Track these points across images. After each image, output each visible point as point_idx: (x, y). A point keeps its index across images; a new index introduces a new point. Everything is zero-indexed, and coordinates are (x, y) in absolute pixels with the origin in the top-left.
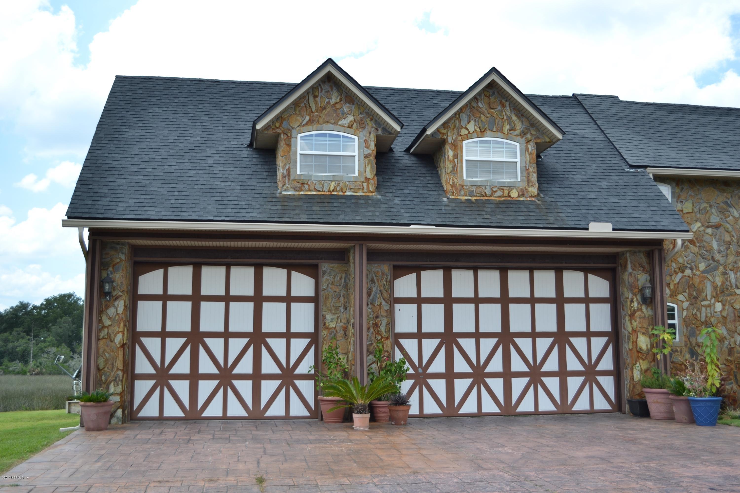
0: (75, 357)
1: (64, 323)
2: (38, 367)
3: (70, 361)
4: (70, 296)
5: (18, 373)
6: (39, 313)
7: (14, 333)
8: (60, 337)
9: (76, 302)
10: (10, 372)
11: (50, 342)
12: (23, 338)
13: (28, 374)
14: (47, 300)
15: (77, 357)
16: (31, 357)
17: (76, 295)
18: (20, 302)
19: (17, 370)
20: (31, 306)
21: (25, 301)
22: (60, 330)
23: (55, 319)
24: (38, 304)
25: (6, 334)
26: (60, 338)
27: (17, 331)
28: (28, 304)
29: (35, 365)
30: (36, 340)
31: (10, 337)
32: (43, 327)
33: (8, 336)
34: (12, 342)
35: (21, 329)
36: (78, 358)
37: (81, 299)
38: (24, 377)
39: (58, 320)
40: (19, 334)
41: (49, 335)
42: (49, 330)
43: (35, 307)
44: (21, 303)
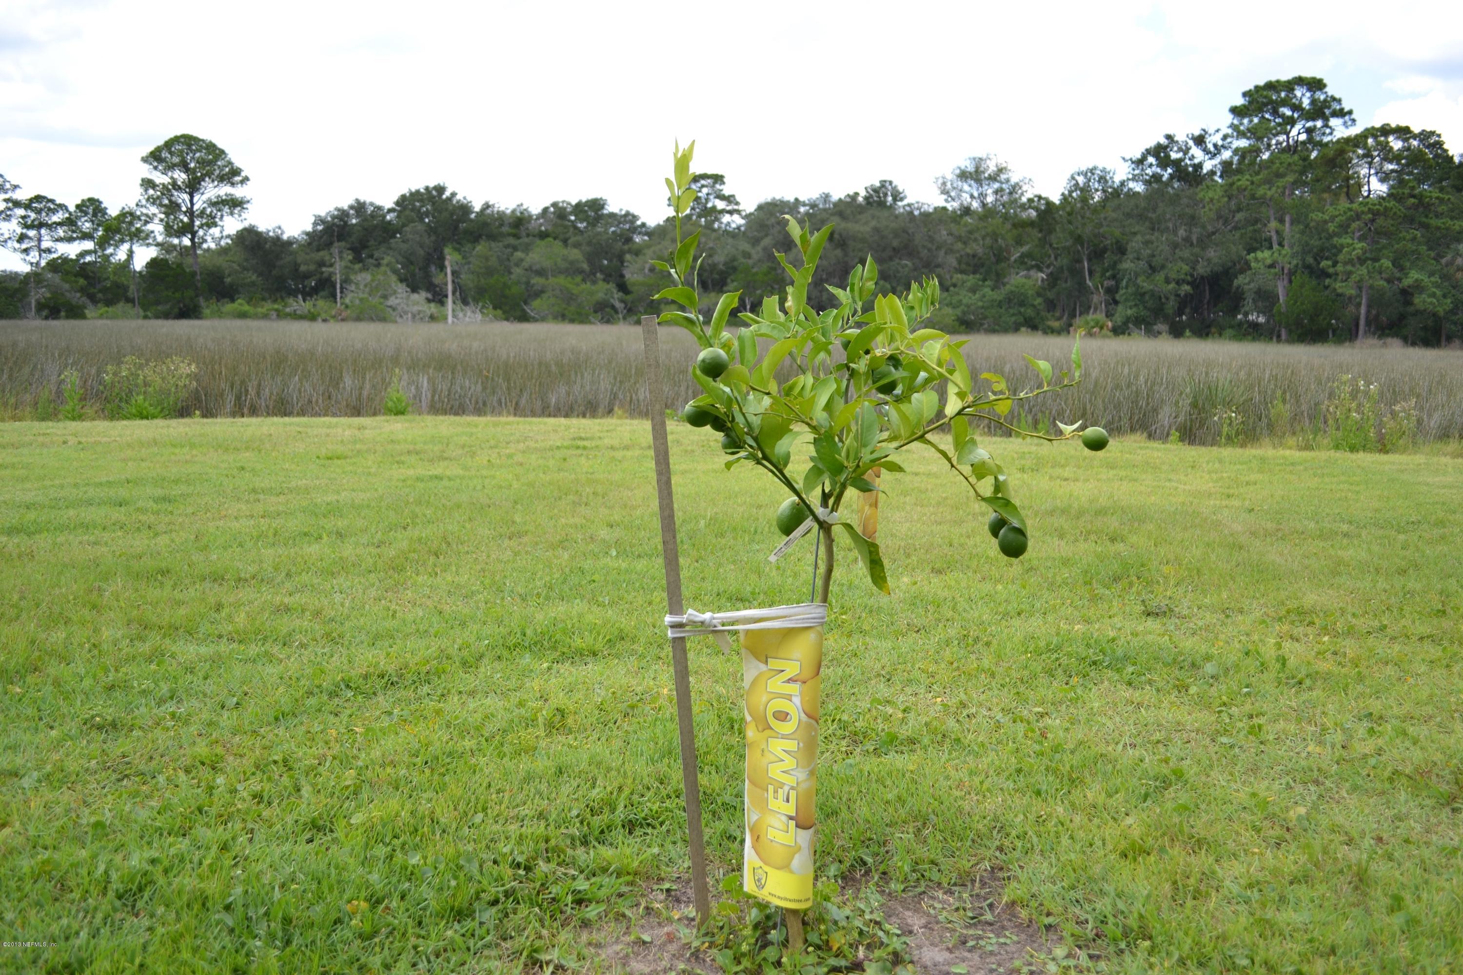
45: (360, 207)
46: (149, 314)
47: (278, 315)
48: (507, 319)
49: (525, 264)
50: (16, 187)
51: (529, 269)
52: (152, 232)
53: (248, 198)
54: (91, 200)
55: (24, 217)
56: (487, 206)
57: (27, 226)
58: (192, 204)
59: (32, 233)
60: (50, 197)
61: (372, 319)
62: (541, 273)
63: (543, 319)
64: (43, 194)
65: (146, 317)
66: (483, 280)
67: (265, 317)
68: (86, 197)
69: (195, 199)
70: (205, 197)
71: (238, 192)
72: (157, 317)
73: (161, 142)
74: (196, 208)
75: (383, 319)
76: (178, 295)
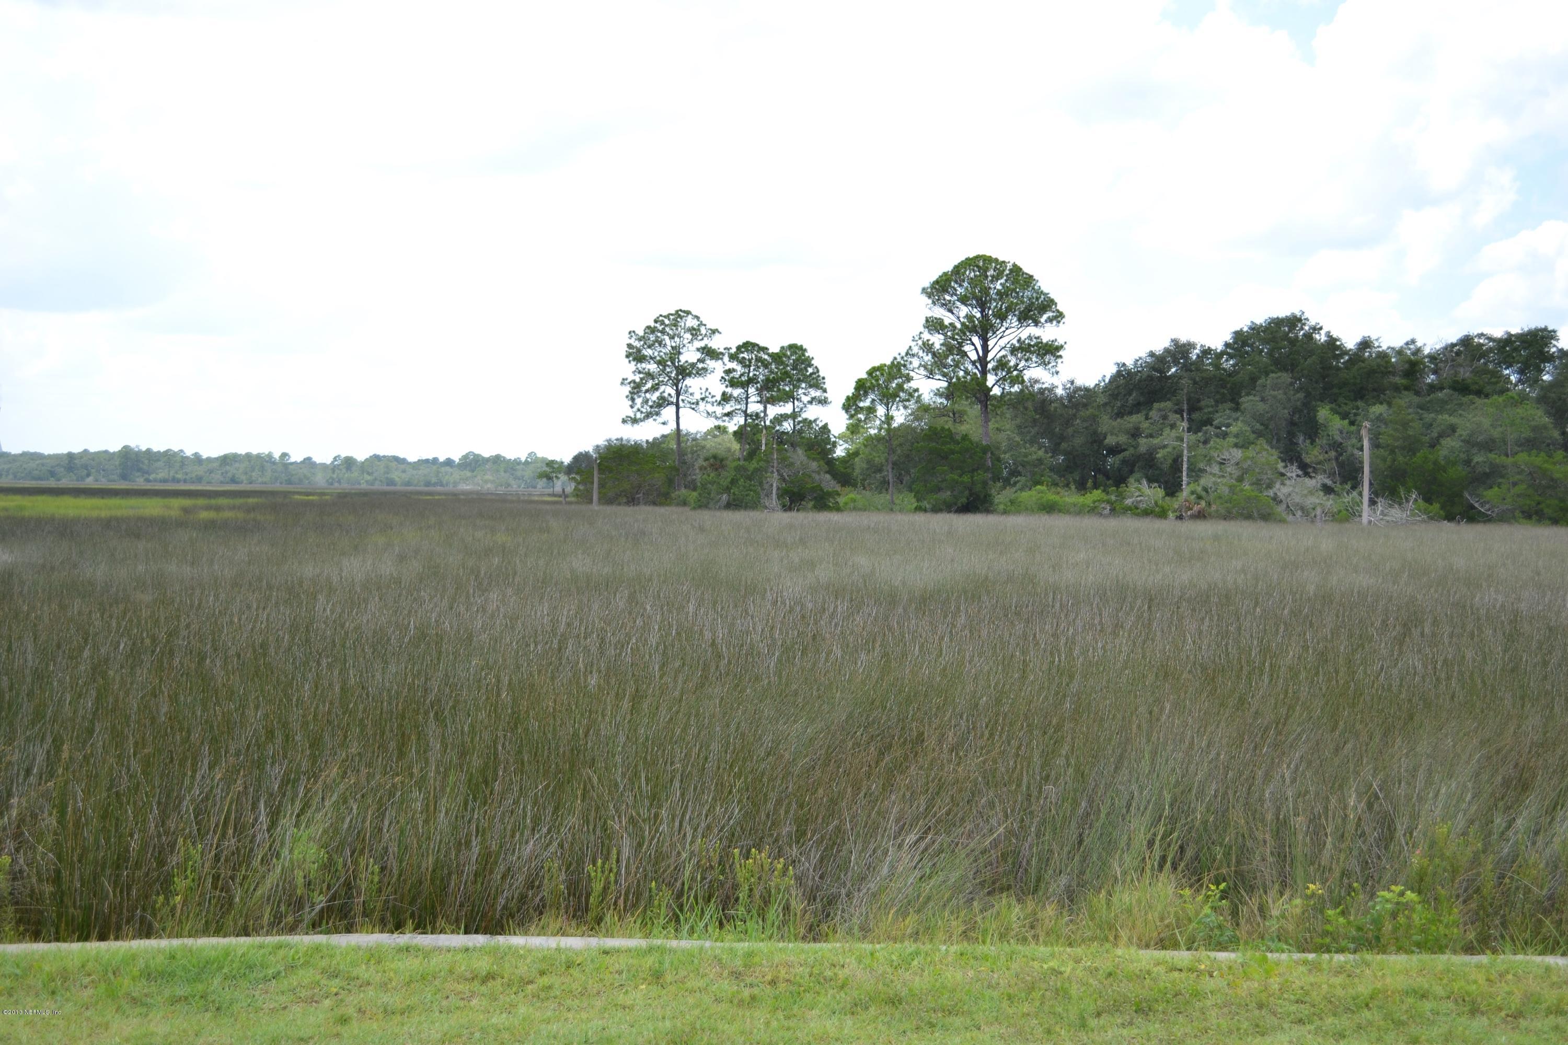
0: (1289, 474)
1: (1275, 387)
2: (1200, 497)
3: (1278, 485)
4: (1294, 321)
5: (1147, 513)
6: (1217, 366)
7: (1154, 414)
8: (1262, 424)
9: (1309, 336)
10: (1127, 509)
11: (1237, 436)
12: (1173, 426)
13: (1171, 515)
14: (1238, 335)
15: (1294, 475)
16: (1184, 474)
17: (1307, 319)
18: (1172, 341)
19: (1143, 506)
20: (1197, 351)
21: (1183, 339)
22: (1261, 407)
23: (1253, 379)
24: (1217, 344)
25: (1135, 419)
26: (1262, 428)
27: (1160, 410)
28: (1190, 346)
29: (1193, 493)
30: (1206, 433)
31: (1145, 425)
32: (1223, 400)
33: (1140, 423)
34: (1146, 437)
35: (1168, 404)
36: (1298, 476)
37: (1321, 328)
38: (1159, 524)
39: (1260, 382)
40: (1165, 417)
41: (1237, 419)
42: (1237, 408)
43: (1206, 352)
44: (1175, 342)
45: (1180, 351)
46: (925, 504)
47: (1113, 510)
48: (1450, 518)
49: (1462, 432)
50: (714, 332)
51: (1470, 442)
52: (917, 390)
53: (1060, 342)
54: (794, 348)
55: (728, 372)
56: (1365, 344)
57: (733, 383)
58: (986, 350)
59: (737, 392)
60: (762, 344)
61: (1249, 517)
62: (1488, 445)
63: (1503, 518)
64: (753, 340)
65: (919, 509)
66: (1401, 459)
67: (1093, 510)
68: (786, 344)
69: (991, 343)
70: (1002, 342)
71: (1047, 333)
72: (936, 510)
73: (949, 268)
74: (990, 356)
75: (1266, 517)
76: (966, 479)
